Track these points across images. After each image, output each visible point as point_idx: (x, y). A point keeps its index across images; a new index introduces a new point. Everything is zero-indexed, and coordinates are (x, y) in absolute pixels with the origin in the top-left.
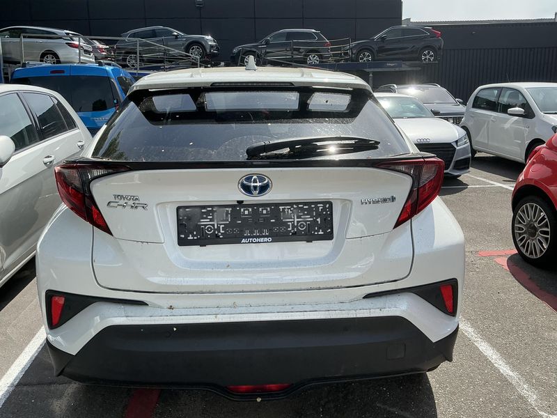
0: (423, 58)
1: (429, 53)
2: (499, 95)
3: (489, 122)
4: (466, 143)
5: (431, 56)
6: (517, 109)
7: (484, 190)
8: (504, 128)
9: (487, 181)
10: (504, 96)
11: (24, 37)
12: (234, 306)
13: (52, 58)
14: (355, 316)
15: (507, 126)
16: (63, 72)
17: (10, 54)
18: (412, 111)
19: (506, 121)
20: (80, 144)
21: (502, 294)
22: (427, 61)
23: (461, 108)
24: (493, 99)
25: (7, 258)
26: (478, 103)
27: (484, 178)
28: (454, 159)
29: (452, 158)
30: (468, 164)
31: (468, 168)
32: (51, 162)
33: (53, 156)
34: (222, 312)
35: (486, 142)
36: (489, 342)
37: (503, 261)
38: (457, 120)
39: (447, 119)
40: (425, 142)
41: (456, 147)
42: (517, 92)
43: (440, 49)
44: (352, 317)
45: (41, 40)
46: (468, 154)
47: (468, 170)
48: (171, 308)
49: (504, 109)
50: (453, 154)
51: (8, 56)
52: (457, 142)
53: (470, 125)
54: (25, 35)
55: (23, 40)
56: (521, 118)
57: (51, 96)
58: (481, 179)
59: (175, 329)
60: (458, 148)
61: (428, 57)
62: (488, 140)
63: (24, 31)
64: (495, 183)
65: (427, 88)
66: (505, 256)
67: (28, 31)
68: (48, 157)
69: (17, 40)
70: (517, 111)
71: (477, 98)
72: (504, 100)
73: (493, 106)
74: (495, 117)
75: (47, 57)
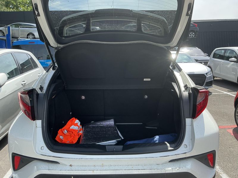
0: (190, 35)
1: (192, 33)
2: (225, 53)
3: (220, 64)
4: (211, 74)
5: (193, 35)
6: (233, 59)
7: (219, 95)
8: (227, 67)
9: (220, 91)
10: (227, 53)
11: (20, 27)
12: (103, 166)
13: (32, 36)
14: (165, 172)
15: (229, 66)
16: (34, 43)
17: (15, 34)
18: (186, 59)
19: (228, 64)
20: (39, 75)
21: (232, 148)
22: (191, 37)
23: (208, 58)
24: (222, 54)
25: (1, 129)
26: (215, 56)
27: (219, 89)
28: (206, 82)
29: (205, 81)
30: (212, 84)
31: (212, 85)
32: (25, 84)
33: (26, 81)
34: (96, 169)
35: (219, 73)
36: (227, 174)
37: (231, 131)
38: (205, 63)
39: (201, 63)
40: (192, 73)
41: (206, 76)
42: (233, 51)
43: (197, 32)
44: (163, 173)
45: (27, 29)
46: (212, 79)
47: (212, 86)
48: (71, 166)
49: (227, 58)
50: (205, 79)
51: (14, 35)
52: (207, 74)
53: (212, 65)
54: (21, 26)
55: (20, 28)
56: (235, 63)
57: (27, 54)
58: (217, 90)
59: (72, 177)
60: (207, 76)
61: (192, 35)
62: (220, 72)
63: (21, 25)
64: (224, 92)
65: (192, 49)
66: (231, 128)
67: (22, 25)
68: (24, 81)
69: (18, 28)
70: (233, 60)
71: (214, 54)
72: (227, 54)
73: (222, 57)
74: (223, 62)
75: (30, 36)
